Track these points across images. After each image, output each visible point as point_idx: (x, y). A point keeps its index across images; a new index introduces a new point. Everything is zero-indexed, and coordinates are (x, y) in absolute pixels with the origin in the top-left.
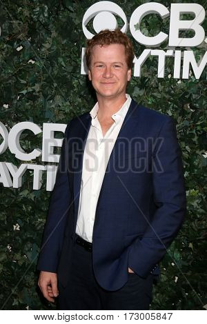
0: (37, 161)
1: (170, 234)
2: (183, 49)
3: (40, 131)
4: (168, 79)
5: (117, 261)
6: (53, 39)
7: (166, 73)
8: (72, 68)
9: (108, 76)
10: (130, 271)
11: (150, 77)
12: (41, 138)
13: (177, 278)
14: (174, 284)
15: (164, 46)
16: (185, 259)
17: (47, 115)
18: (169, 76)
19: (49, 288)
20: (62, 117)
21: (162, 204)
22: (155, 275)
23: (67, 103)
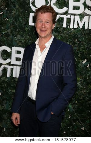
0: (9, 64)
2: (75, 15)
3: (11, 51)
4: (68, 28)
5: (46, 109)
6: (17, 9)
7: (67, 26)
8: (25, 22)
10: (52, 113)
11: (60, 27)
12: (11, 54)
13: (70, 116)
14: (69, 119)
15: (66, 13)
16: (74, 108)
17: (14, 43)
18: (68, 27)
19: (16, 120)
20: (20, 44)
21: (67, 84)
22: (63, 115)
23: (23, 38)
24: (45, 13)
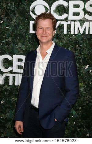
0: (11, 72)
1: (73, 103)
2: (75, 21)
3: (12, 59)
5: (49, 116)
6: (17, 17)
7: (68, 32)
8: (26, 30)
9: (44, 33)
10: (56, 120)
11: (60, 34)
12: (12, 62)
13: (74, 123)
14: (74, 126)
15: (66, 19)
16: (78, 114)
17: (15, 51)
18: (69, 33)
19: (19, 128)
20: (21, 52)
22: (66, 122)
23: (24, 46)
24: (45, 19)
